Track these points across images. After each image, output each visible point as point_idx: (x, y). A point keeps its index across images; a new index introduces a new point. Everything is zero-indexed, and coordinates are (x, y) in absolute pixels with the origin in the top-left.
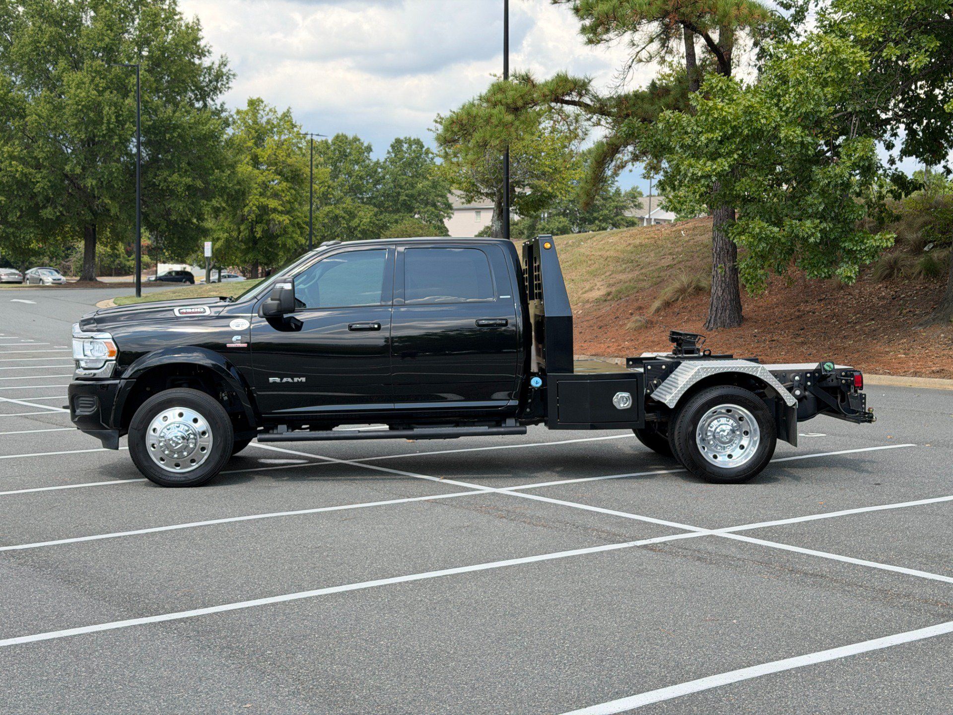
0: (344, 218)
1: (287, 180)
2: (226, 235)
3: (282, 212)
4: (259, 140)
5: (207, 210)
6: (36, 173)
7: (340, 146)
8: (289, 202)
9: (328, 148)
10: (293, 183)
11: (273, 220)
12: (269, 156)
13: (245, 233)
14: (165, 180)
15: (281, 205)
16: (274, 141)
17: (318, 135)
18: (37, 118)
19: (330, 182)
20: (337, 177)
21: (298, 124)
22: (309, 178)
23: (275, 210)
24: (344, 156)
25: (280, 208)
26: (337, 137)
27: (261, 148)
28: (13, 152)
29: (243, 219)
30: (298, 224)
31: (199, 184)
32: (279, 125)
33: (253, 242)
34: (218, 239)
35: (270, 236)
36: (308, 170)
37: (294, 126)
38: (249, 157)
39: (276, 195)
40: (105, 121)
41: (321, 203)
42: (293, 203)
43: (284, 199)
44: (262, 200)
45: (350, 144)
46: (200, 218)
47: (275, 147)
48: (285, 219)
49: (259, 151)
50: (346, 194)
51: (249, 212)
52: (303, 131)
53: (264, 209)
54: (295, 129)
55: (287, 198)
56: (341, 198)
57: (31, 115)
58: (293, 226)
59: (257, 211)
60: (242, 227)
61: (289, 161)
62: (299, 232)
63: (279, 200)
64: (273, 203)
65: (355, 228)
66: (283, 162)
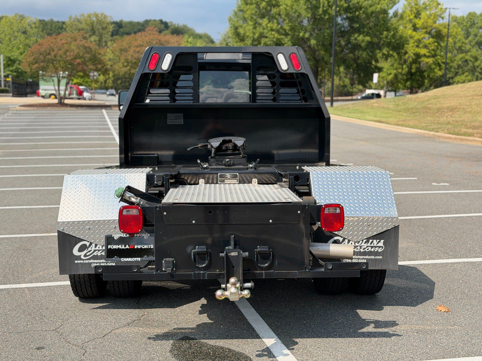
0: (471, 61)
1: (433, 37)
2: (395, 71)
3: (429, 57)
4: (418, 15)
5: (379, 55)
6: (285, 38)
7: (471, 19)
8: (433, 50)
9: (464, 20)
10: (437, 39)
11: (423, 61)
12: (423, 23)
13: (406, 70)
14: (356, 39)
15: (429, 52)
16: (427, 14)
17: (454, 9)
18: (285, 6)
19: (464, 40)
20: (467, 37)
21: (441, 3)
22: (447, 36)
23: (425, 55)
24: (473, 24)
25: (427, 54)
26: (470, 14)
27: (418, 19)
28: (273, 27)
29: (405, 61)
30: (438, 63)
31: (375, 40)
32: (430, 4)
33: (411, 75)
34: (390, 74)
35: (420, 71)
36: (446, 30)
37: (439, 4)
38: (411, 25)
39: (426, 47)
40: (321, 6)
41: (458, 52)
42: (436, 51)
43: (431, 49)
44: (417, 49)
45: (477, 17)
46: (377, 61)
47: (426, 18)
48: (430, 60)
49: (416, 21)
50: (473, 46)
51: (408, 57)
52: (444, 7)
53: (418, 56)
54: (440, 7)
55: (432, 48)
56: (470, 49)
57: (282, 5)
58: (435, 65)
59: (414, 57)
60: (404, 66)
61: (435, 25)
62: (438, 68)
63: (428, 49)
64: (423, 51)
65: (478, 67)
66: (431, 26)
